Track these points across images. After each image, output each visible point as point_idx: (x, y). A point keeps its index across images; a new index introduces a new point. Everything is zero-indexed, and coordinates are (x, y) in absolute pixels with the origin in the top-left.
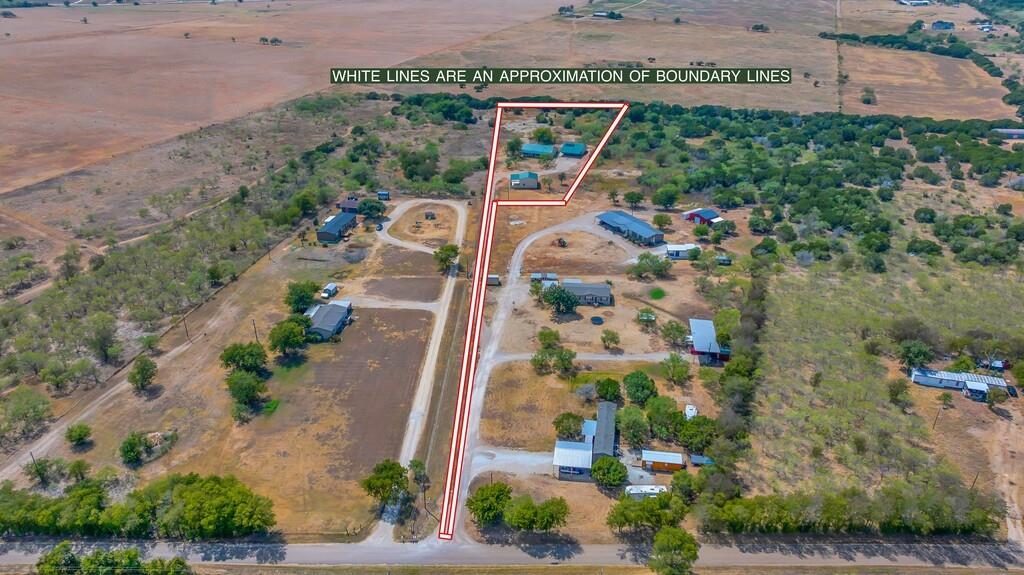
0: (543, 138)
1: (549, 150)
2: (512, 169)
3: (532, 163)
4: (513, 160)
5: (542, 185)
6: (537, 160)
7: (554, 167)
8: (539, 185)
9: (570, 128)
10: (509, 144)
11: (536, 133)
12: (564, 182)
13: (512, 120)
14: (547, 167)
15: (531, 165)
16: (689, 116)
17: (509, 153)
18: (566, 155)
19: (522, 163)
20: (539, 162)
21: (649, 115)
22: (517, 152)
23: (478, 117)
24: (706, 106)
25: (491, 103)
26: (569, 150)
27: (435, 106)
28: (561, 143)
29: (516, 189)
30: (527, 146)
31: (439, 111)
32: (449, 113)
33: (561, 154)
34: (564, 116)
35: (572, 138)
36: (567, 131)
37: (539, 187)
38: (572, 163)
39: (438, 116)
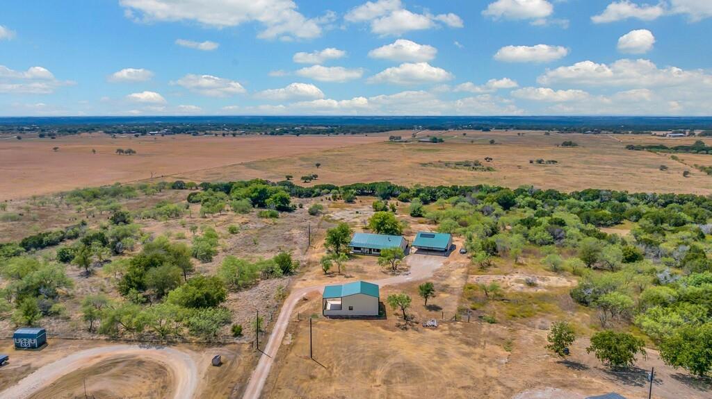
0: (385, 227)
1: (395, 243)
2: (331, 275)
3: (369, 264)
4: (334, 258)
5: (388, 308)
6: (376, 259)
7: (406, 270)
8: (381, 307)
9: (420, 216)
10: (330, 233)
11: (372, 221)
12: (431, 301)
13: (342, 208)
14: (394, 270)
15: (366, 268)
16: (572, 200)
17: (331, 248)
18: (422, 250)
19: (350, 264)
20: (380, 263)
21: (520, 200)
22: (342, 247)
23: (297, 204)
24: (590, 190)
25: (317, 190)
26: (427, 243)
27: (243, 191)
28: (410, 234)
29: (334, 317)
30: (359, 238)
31: (245, 197)
32: (259, 200)
33: (414, 250)
34: (409, 204)
35: (426, 229)
36: (416, 219)
37: (381, 314)
38: (433, 264)
39: (246, 202)
